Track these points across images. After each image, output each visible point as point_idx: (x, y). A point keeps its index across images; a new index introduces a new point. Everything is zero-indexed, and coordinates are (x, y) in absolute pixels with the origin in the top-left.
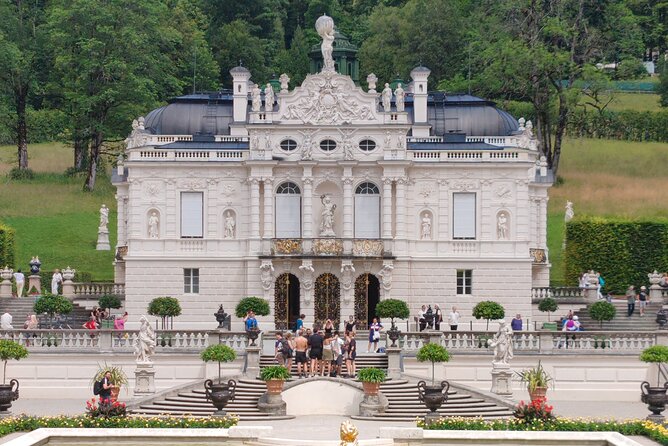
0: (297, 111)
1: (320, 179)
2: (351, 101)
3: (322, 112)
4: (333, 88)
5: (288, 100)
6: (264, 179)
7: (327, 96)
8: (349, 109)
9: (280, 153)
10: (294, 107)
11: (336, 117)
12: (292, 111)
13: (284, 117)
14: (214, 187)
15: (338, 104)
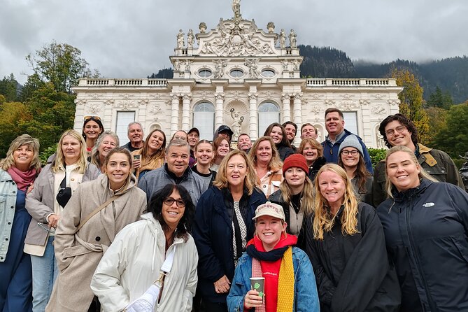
0: (212, 47)
1: (230, 98)
2: (254, 40)
3: (232, 48)
4: (240, 30)
5: (205, 39)
6: (182, 95)
7: (235, 36)
8: (254, 45)
9: (198, 78)
10: (210, 45)
11: (243, 52)
12: (208, 47)
13: (202, 52)
14: (144, 106)
15: (245, 42)
